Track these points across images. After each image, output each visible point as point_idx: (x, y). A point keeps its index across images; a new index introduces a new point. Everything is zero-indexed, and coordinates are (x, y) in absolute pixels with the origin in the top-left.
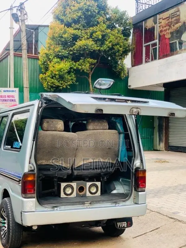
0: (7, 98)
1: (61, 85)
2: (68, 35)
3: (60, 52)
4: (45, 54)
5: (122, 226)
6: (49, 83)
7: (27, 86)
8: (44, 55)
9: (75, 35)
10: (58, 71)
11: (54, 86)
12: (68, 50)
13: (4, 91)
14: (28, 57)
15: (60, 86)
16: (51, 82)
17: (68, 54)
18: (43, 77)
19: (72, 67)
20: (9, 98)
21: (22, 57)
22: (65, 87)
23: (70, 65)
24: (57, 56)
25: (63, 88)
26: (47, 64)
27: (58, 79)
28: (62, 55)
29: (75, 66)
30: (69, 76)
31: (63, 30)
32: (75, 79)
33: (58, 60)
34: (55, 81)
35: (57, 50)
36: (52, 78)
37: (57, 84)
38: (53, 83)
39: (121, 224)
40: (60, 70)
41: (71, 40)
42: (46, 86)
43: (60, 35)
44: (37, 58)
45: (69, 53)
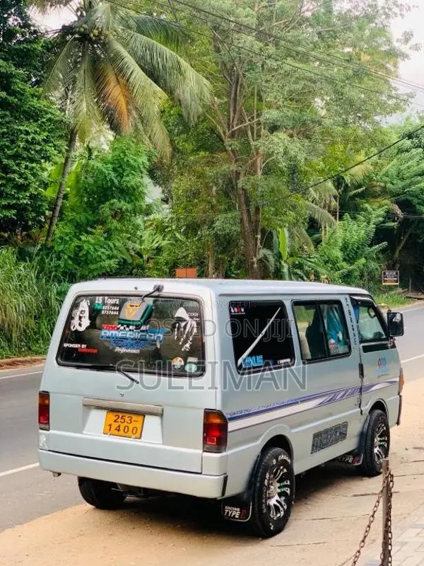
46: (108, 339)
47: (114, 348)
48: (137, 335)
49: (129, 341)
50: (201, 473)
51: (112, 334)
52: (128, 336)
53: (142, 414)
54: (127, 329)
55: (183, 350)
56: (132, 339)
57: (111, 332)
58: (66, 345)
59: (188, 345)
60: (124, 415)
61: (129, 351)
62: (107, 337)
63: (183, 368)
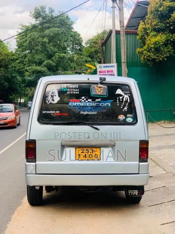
0: (107, 73)
1: (157, 57)
2: (163, 8)
3: (156, 25)
4: (144, 28)
5: (133, 194)
6: (145, 57)
7: (124, 60)
8: (143, 30)
9: (170, 7)
10: (153, 44)
11: (150, 59)
12: (165, 23)
13: (104, 67)
14: (125, 33)
15: (156, 59)
16: (147, 55)
17: (164, 26)
18: (140, 51)
19: (168, 39)
20: (108, 73)
21: (120, 33)
22: (161, 59)
23: (167, 37)
24: (154, 30)
25: (159, 60)
26: (145, 38)
27: (154, 52)
28: (159, 28)
29: (172, 37)
30: (166, 48)
31: (159, 3)
32: (173, 50)
33: (155, 33)
34: (152, 54)
35: (153, 24)
36: (149, 52)
37: (153, 57)
38: (149, 56)
39: (132, 192)
40: (155, 43)
41: (167, 12)
42: (143, 60)
43: (156, 9)
44: (136, 33)
45: (166, 26)
46: (75, 107)
47: (80, 112)
48: (94, 104)
49: (89, 108)
50: (139, 174)
51: (77, 104)
52: (88, 105)
53: (99, 147)
54: (86, 101)
55: (123, 111)
56: (91, 107)
57: (76, 103)
58: (44, 112)
59: (126, 108)
60: (87, 149)
61: (90, 113)
62: (74, 106)
63: (125, 120)
